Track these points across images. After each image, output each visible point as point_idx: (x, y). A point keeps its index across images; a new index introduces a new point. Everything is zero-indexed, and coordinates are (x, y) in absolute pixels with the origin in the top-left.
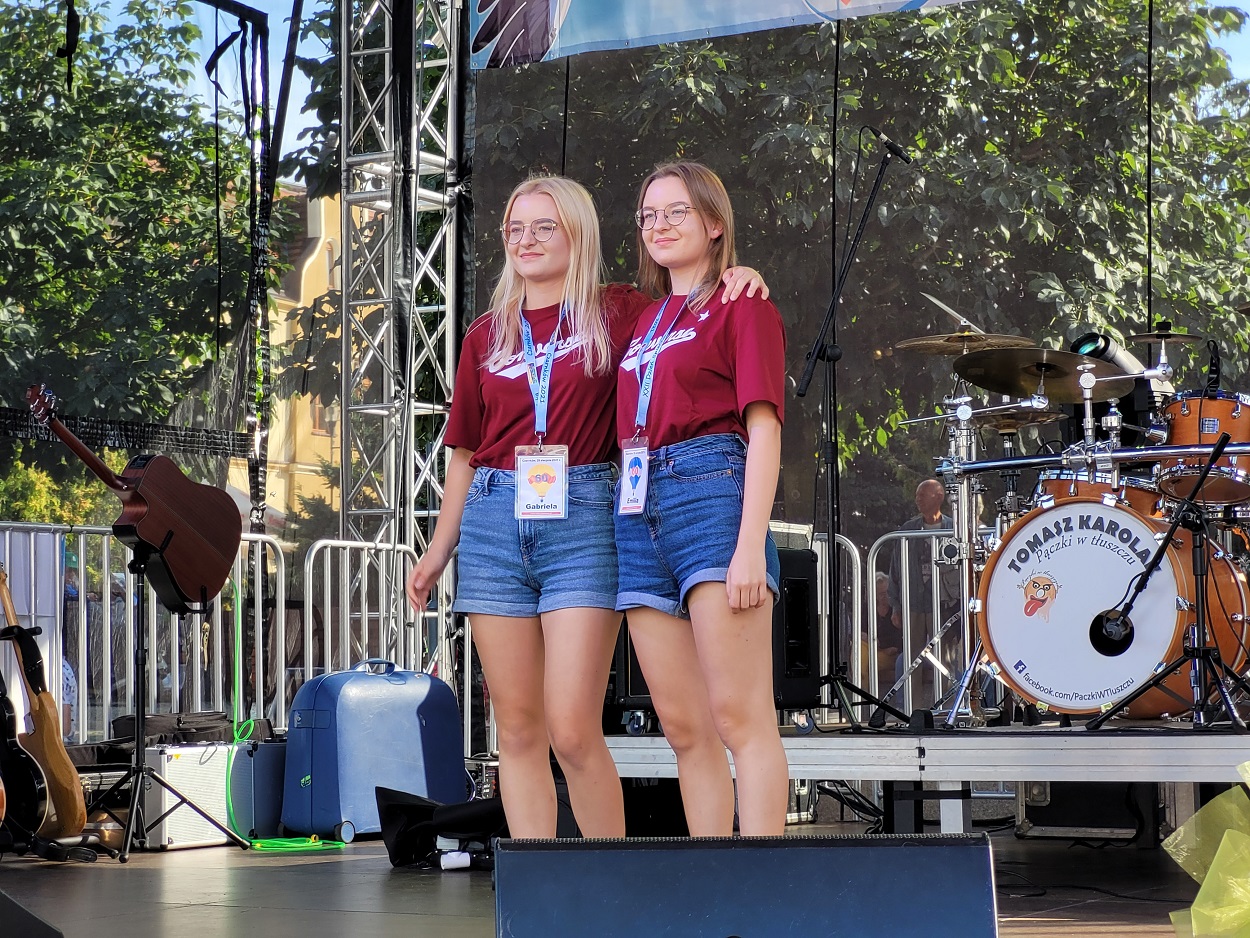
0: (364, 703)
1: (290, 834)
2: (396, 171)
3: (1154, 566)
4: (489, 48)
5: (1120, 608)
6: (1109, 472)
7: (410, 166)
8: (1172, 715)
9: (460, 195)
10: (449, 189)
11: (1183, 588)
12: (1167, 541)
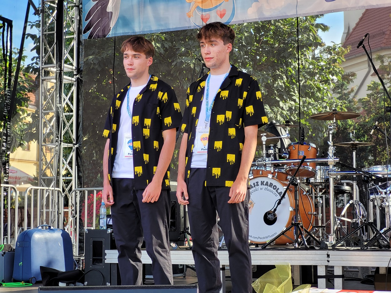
0: (40, 239)
1: (15, 281)
2: (57, 70)
3: (283, 197)
4: (89, 32)
5: (273, 210)
6: (270, 167)
7: (62, 69)
8: (290, 244)
9: (78, 78)
10: (75, 76)
11: (292, 204)
12: (287, 189)
